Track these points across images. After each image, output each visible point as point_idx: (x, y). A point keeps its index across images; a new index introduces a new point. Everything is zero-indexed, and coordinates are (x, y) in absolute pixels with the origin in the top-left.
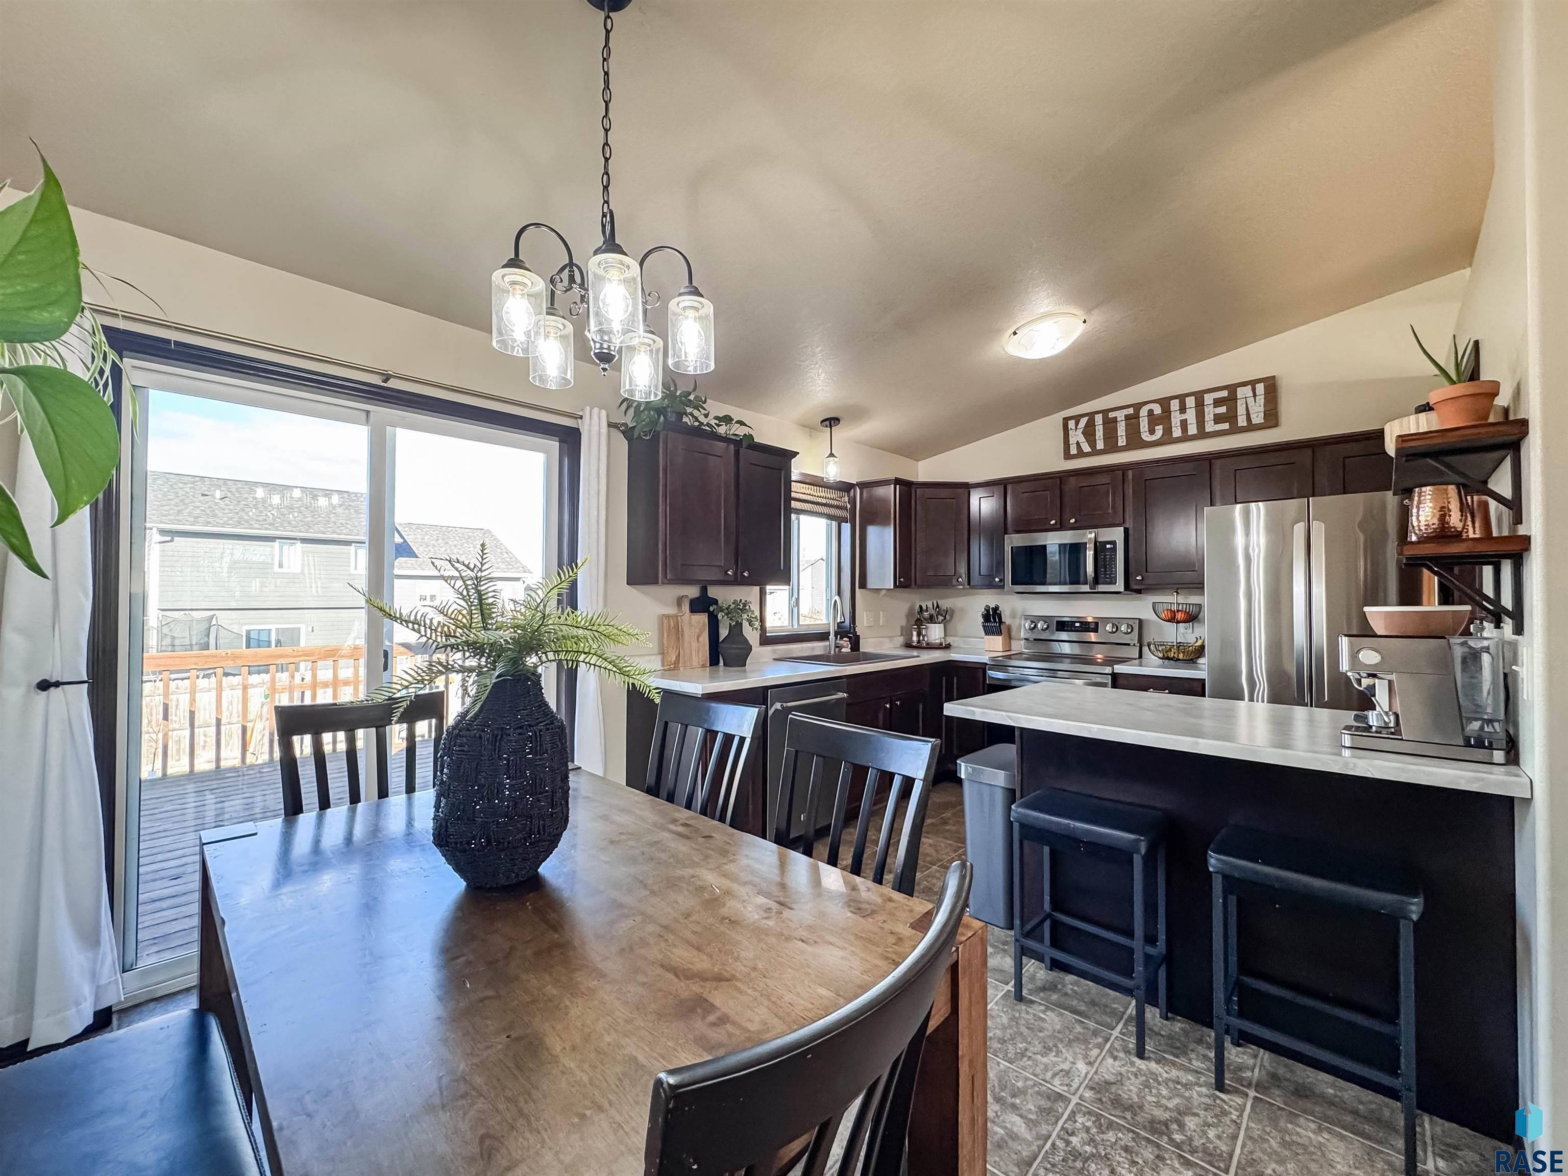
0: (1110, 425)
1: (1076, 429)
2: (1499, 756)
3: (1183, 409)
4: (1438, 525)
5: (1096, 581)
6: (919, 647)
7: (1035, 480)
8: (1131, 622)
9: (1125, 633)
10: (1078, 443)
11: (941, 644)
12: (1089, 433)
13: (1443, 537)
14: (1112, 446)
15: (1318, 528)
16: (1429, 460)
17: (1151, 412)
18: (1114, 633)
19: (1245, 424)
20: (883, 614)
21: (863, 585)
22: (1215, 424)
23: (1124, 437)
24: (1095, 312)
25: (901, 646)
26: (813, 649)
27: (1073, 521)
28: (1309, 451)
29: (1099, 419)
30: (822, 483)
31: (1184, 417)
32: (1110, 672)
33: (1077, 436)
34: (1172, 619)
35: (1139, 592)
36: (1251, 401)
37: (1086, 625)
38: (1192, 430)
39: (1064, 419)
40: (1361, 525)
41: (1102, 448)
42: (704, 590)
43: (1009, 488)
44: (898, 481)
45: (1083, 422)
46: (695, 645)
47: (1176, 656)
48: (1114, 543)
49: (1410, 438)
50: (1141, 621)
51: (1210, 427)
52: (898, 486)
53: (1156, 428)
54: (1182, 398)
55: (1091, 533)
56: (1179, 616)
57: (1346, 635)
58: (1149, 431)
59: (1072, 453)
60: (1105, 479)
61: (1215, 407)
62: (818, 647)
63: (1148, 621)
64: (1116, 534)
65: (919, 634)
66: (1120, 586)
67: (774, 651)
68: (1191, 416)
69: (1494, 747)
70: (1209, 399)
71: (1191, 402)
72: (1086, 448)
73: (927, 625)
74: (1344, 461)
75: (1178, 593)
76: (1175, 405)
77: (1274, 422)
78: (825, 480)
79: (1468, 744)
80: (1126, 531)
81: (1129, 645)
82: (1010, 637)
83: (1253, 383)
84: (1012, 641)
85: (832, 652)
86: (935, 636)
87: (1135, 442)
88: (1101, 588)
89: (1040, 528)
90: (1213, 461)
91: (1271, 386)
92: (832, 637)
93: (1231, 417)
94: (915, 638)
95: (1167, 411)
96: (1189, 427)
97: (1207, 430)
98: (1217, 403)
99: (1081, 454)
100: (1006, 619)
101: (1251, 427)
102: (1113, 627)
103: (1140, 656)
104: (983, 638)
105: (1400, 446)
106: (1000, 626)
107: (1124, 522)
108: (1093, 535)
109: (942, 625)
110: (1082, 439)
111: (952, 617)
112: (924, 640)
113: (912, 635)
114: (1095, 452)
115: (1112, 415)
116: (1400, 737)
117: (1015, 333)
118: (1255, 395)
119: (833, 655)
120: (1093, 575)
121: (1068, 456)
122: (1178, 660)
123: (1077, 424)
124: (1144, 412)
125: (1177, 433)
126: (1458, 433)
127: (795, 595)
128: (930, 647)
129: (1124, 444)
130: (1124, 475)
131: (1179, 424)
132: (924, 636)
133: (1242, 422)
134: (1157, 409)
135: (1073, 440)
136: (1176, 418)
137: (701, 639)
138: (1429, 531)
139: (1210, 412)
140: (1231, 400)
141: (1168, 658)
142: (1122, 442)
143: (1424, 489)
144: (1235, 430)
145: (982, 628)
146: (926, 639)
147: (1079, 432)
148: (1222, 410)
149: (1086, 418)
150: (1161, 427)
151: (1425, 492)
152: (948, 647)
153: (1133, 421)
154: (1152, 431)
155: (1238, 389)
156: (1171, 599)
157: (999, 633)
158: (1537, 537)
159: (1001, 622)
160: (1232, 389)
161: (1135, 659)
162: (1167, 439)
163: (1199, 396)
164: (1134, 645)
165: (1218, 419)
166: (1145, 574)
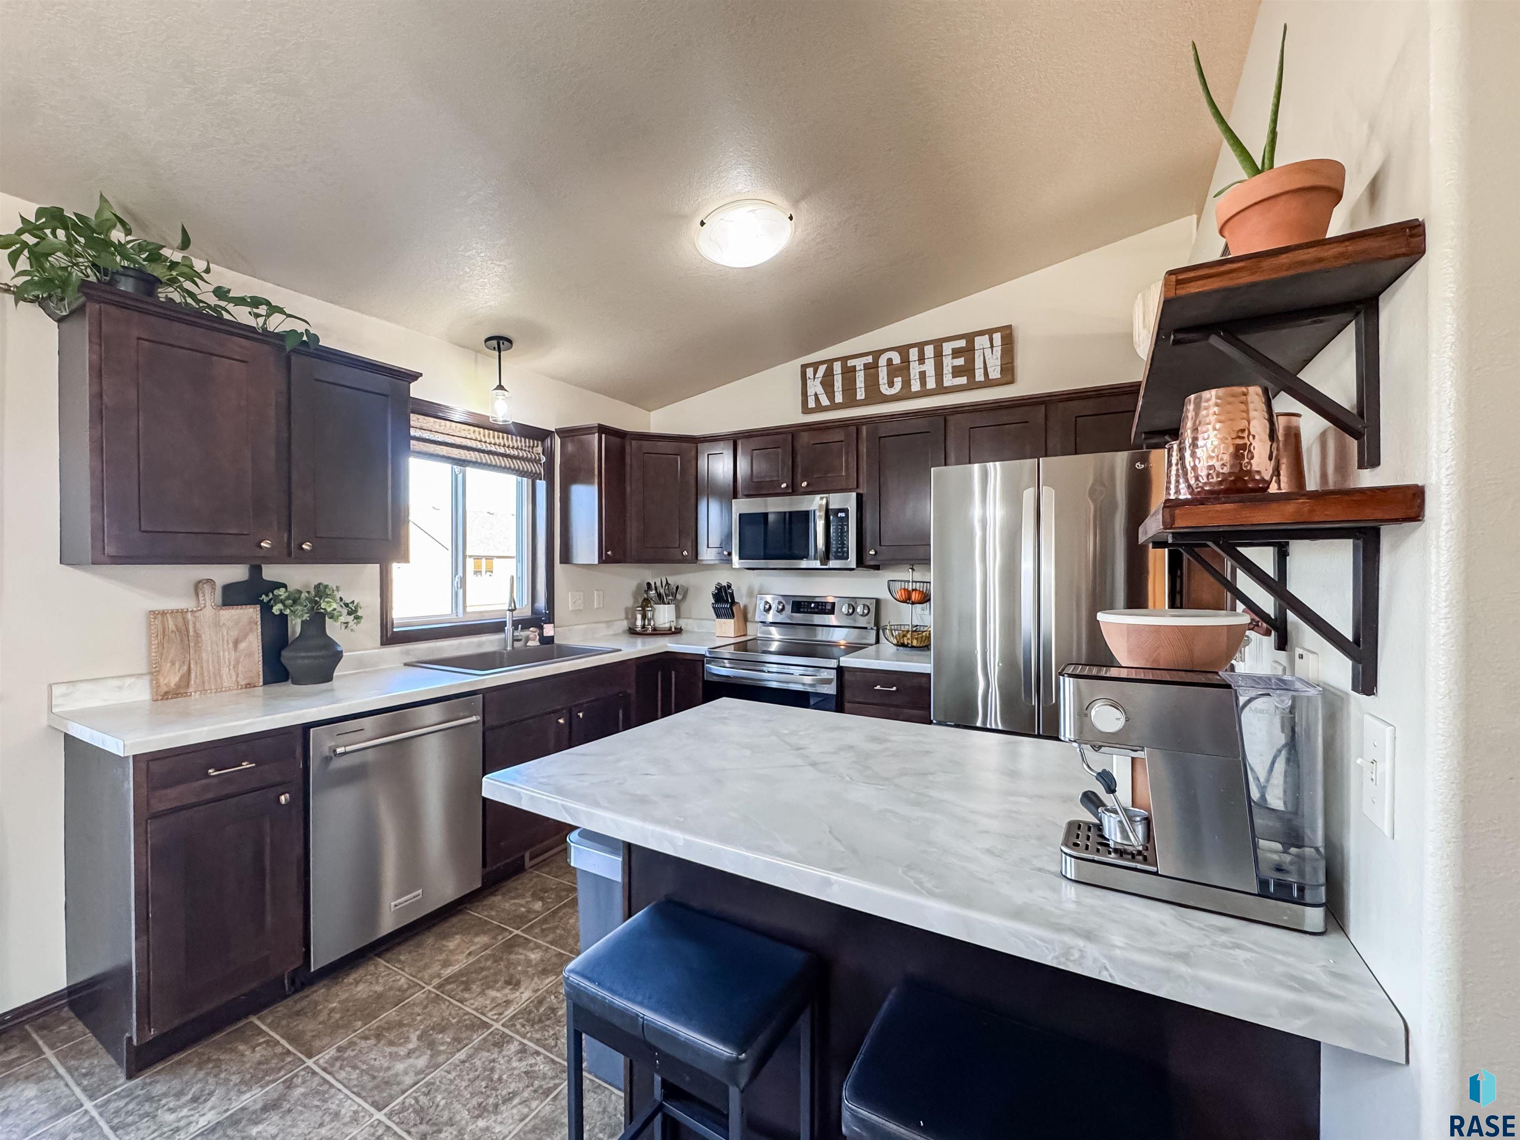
0: (849, 373)
1: (814, 378)
2: (1314, 917)
3: (922, 360)
4: (1232, 466)
5: (826, 557)
6: (643, 633)
7: (768, 435)
8: (868, 602)
9: (862, 615)
10: (816, 395)
11: (670, 629)
12: (828, 384)
13: (1239, 491)
14: (851, 401)
15: (1048, 494)
16: (1215, 341)
17: (890, 361)
18: (851, 614)
19: (982, 379)
20: (599, 595)
21: (566, 558)
22: (953, 377)
23: (863, 389)
24: (803, 205)
25: (624, 632)
26: (480, 645)
27: (804, 484)
28: (1042, 408)
29: (837, 367)
30: (485, 424)
31: (923, 368)
32: (836, 666)
33: (815, 387)
34: (907, 600)
35: (877, 568)
36: (988, 352)
37: (822, 605)
38: (931, 384)
39: (802, 366)
40: (1092, 492)
41: (841, 401)
42: (256, 570)
43: (739, 443)
44: (602, 429)
45: (822, 369)
46: (228, 655)
47: (910, 642)
48: (845, 511)
49: (1192, 274)
50: (878, 602)
51: (949, 381)
52: (603, 436)
53: (895, 379)
54: (921, 346)
55: (822, 498)
56: (915, 596)
57: (1070, 676)
58: (888, 383)
59: (810, 406)
60: (839, 435)
61: (953, 358)
62: (489, 643)
63: (886, 600)
64: (847, 501)
65: (644, 617)
66: (852, 561)
67: (407, 653)
68: (929, 367)
69: (1308, 898)
70: (947, 348)
71: (929, 351)
72: (825, 402)
73: (655, 606)
74: (1076, 421)
75: (913, 570)
76: (914, 354)
77: (1009, 378)
78: (491, 420)
79: (1263, 893)
80: (860, 498)
81: (866, 628)
82: (746, 620)
83: (990, 332)
84: (749, 624)
85: (509, 648)
86: (664, 617)
87: (874, 396)
88: (833, 564)
89: (771, 492)
90: (948, 418)
91: (1008, 335)
92: (509, 627)
93: (967, 370)
94: (639, 623)
95: (906, 360)
96: (928, 380)
97: (945, 385)
98: (956, 353)
99: (819, 408)
100: (741, 599)
101: (989, 383)
102: (849, 608)
103: (878, 641)
104: (714, 620)
105: (1172, 294)
106: (731, 608)
107: (858, 487)
108: (824, 501)
109: (672, 607)
110: (820, 390)
111: (684, 597)
112: (649, 624)
113: (636, 619)
114: (834, 407)
115: (851, 363)
116: (1154, 869)
117: (702, 224)
118: (992, 347)
119: (508, 653)
120: (824, 549)
121: (806, 410)
122: (913, 647)
123: (815, 373)
124: (883, 361)
125: (916, 386)
126: (1284, 259)
127: (460, 573)
128: (657, 632)
129: (863, 397)
130: (858, 432)
131: (918, 376)
132: (649, 620)
133: (979, 376)
134: (897, 359)
135: (811, 392)
136: (915, 369)
137: (242, 646)
138: (1214, 480)
139: (949, 363)
140: (968, 352)
141: (903, 645)
142: (861, 395)
143: (1206, 394)
144: (973, 385)
145: (712, 610)
146: (652, 624)
147: (818, 381)
148: (960, 361)
149: (825, 366)
150: (900, 379)
151: (1208, 400)
152: (678, 631)
153: (872, 370)
154: (891, 384)
155: (976, 338)
156: (904, 575)
157: (731, 616)
158: (1443, 489)
159: (733, 603)
160: (970, 337)
161: (871, 645)
162: (906, 394)
163: (938, 344)
164: (872, 629)
165: (957, 372)
166: (878, 548)
